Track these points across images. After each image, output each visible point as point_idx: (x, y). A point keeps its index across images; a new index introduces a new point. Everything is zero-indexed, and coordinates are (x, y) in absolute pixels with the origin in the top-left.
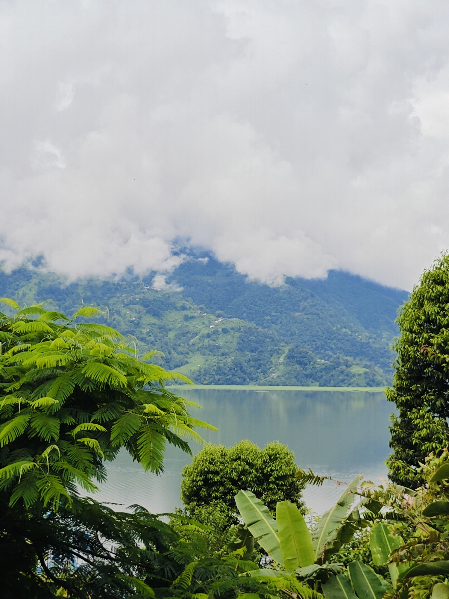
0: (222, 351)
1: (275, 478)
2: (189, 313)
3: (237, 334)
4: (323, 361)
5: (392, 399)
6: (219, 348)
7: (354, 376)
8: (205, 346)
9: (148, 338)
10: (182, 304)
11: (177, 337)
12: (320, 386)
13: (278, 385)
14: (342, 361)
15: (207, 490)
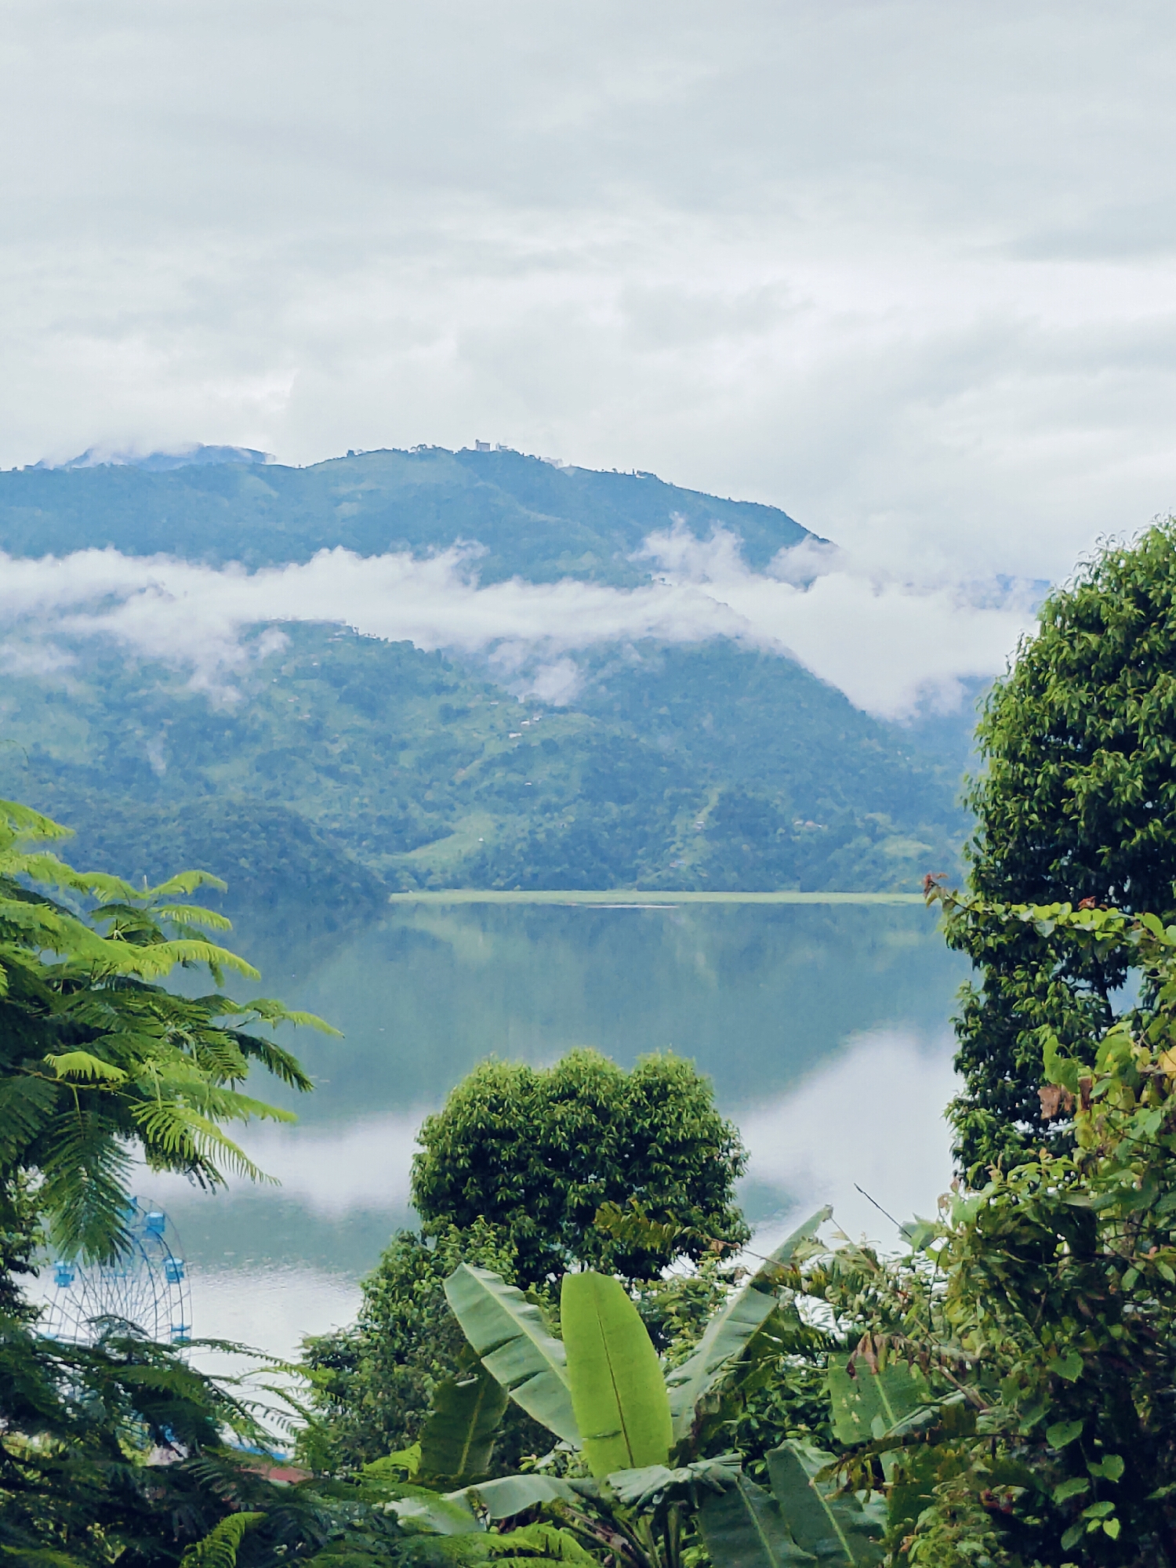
0: (541, 800)
1: (666, 1147)
2: (454, 701)
3: (582, 756)
4: (809, 823)
5: (959, 942)
6: (532, 792)
7: (893, 862)
8: (496, 789)
9: (345, 768)
10: (434, 677)
11: (424, 764)
12: (803, 890)
13: (692, 889)
14: (859, 824)
15: (483, 1182)
